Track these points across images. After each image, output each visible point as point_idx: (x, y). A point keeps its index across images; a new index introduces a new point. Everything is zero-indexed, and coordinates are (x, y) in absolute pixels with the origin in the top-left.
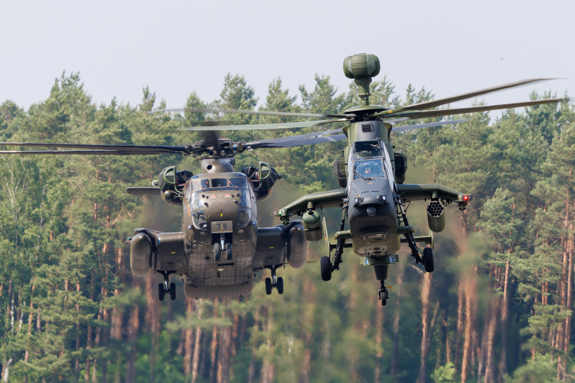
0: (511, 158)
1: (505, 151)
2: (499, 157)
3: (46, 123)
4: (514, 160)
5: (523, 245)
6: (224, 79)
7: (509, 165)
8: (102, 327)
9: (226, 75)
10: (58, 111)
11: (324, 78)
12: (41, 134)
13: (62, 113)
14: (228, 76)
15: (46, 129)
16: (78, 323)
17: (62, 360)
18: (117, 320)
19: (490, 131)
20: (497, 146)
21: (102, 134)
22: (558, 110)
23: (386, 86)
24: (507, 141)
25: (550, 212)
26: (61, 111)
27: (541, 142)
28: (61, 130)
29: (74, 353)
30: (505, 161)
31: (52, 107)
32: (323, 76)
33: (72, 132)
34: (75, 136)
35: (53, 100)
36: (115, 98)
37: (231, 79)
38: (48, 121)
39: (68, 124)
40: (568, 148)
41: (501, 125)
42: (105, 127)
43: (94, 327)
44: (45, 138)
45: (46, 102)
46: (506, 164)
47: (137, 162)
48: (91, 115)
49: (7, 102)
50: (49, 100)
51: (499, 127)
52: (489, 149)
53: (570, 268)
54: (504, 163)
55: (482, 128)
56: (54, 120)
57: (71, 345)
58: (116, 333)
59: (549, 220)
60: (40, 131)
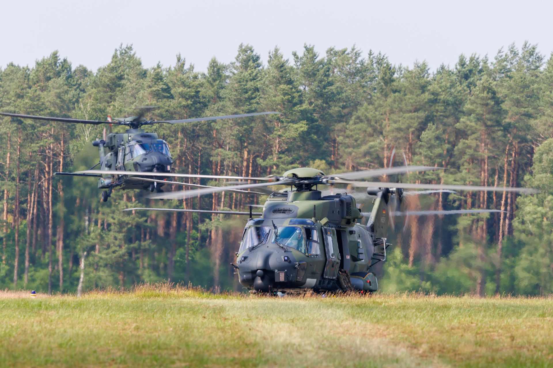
0: (444, 102)
1: (439, 98)
2: (434, 101)
3: (108, 81)
4: (447, 103)
5: (453, 165)
6: (238, 47)
7: (443, 108)
8: (150, 228)
9: (240, 44)
10: (117, 72)
11: (311, 47)
12: (105, 89)
13: (120, 73)
14: (241, 45)
15: (108, 85)
16: (134, 223)
17: (123, 250)
18: (161, 223)
19: (429, 83)
20: (433, 94)
21: (154, 89)
22: (480, 68)
23: (355, 51)
24: (440, 90)
25: (471, 141)
26: (119, 72)
27: (465, 91)
28: (119, 86)
29: (132, 245)
30: (440, 104)
31: (112, 69)
32: (310, 46)
33: (126, 87)
34: (129, 90)
35: (113, 65)
36: (159, 62)
37: (243, 48)
38: (110, 80)
39: (123, 82)
40: (482, 95)
41: (437, 79)
42: (155, 84)
43: (146, 228)
44: (107, 92)
45: (108, 66)
46: (440, 107)
47: (174, 109)
48: (144, 74)
49: (80, 66)
50: (110, 64)
51: (435, 80)
52: (427, 96)
53: (486, 180)
54: (438, 106)
55: (422, 81)
56: (114, 79)
57: (129, 240)
58: (161, 231)
59: (469, 147)
60: (104, 86)
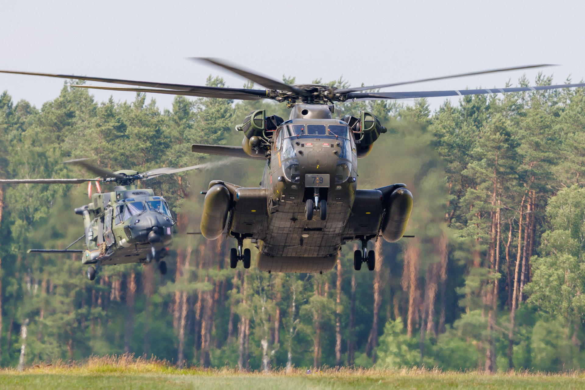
0: (448, 145)
1: (442, 139)
2: (437, 144)
3: (56, 119)
4: (451, 146)
5: (459, 218)
6: (206, 80)
7: (446, 150)
8: (103, 291)
9: (208, 77)
10: (66, 108)
11: (291, 79)
12: (51, 128)
13: (69, 110)
14: (210, 77)
15: (55, 124)
16: (83, 286)
18: (116, 284)
19: (430, 122)
20: (436, 135)
21: (103, 128)
22: (487, 104)
23: (342, 85)
24: (444, 131)
25: (480, 191)
26: (68, 108)
27: (474, 132)
28: (69, 124)
29: (80, 311)
30: (443, 147)
31: (60, 105)
32: (289, 78)
33: (77, 126)
34: (80, 129)
35: (61, 99)
36: (112, 97)
37: (213, 80)
38: (58, 117)
39: (74, 120)
40: (494, 137)
41: (440, 117)
42: (105, 122)
43: (98, 290)
44: (54, 132)
45: (55, 101)
46: (444, 150)
47: (131, 152)
48: (94, 112)
49: (22, 101)
50: (58, 99)
51: (437, 119)
52: (428, 138)
53: (498, 238)
54: (442, 149)
55: (423, 120)
56: (62, 116)
57: (78, 305)
58: (115, 294)
59: (478, 198)
60: (50, 125)
